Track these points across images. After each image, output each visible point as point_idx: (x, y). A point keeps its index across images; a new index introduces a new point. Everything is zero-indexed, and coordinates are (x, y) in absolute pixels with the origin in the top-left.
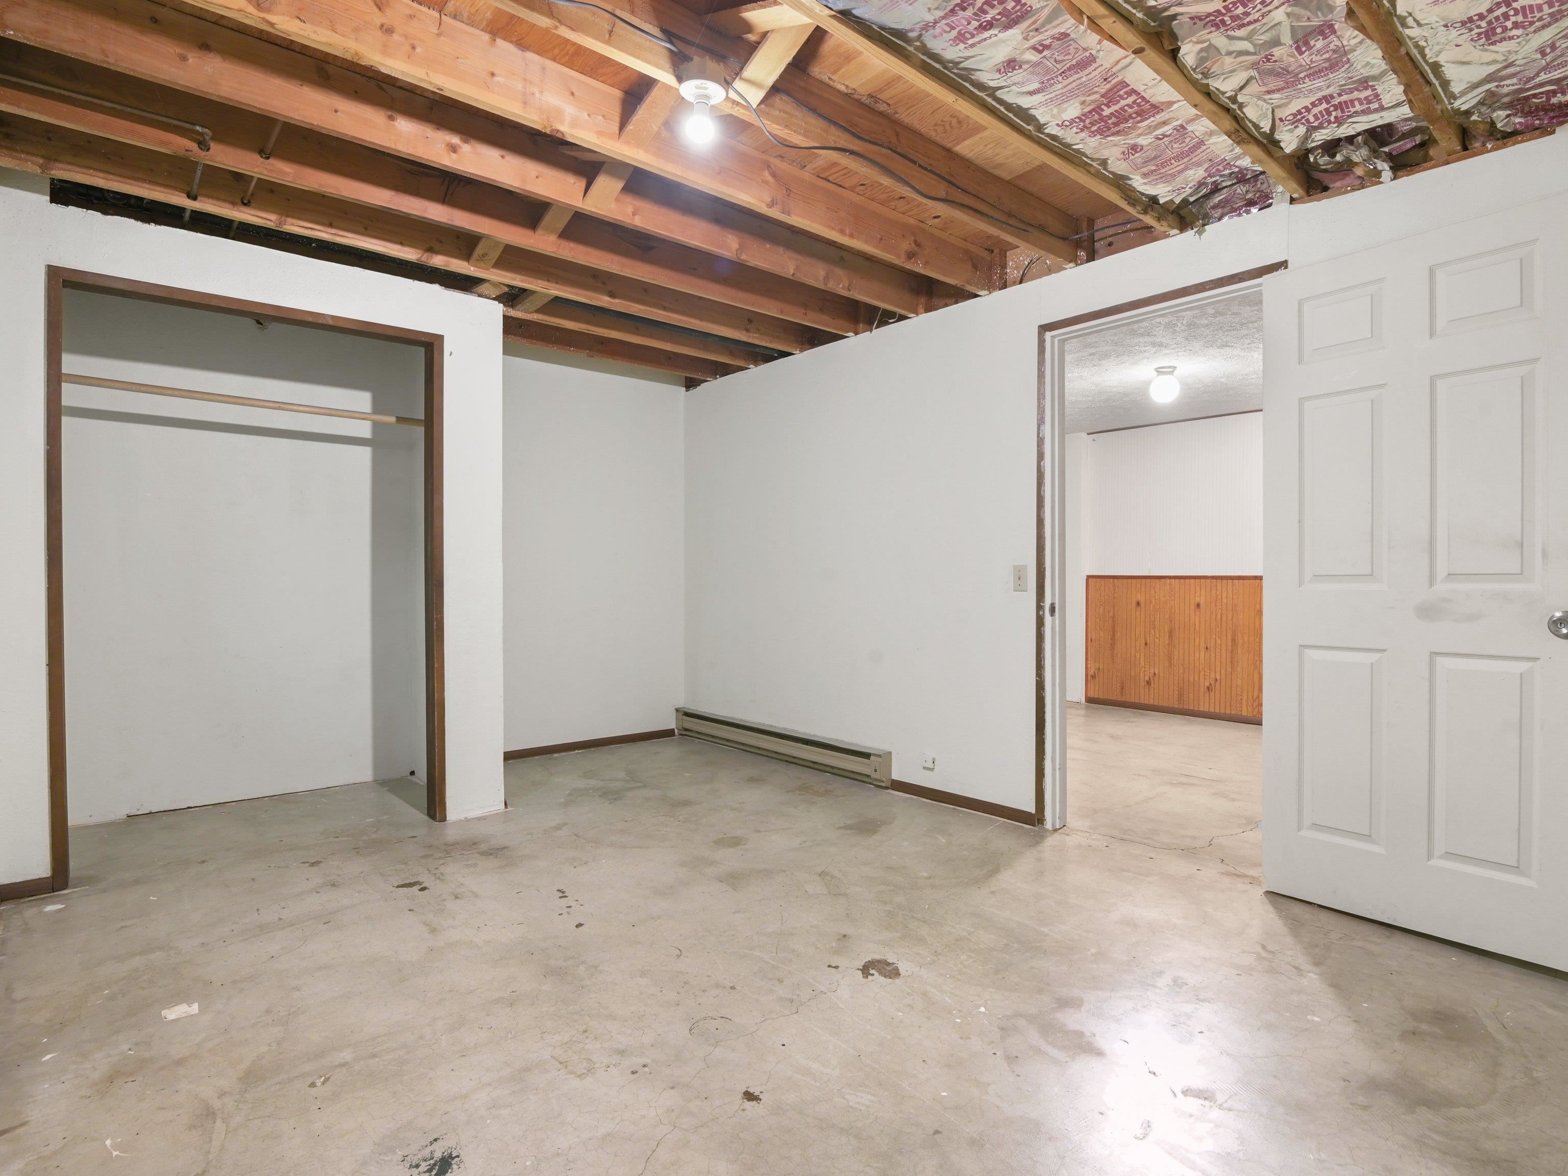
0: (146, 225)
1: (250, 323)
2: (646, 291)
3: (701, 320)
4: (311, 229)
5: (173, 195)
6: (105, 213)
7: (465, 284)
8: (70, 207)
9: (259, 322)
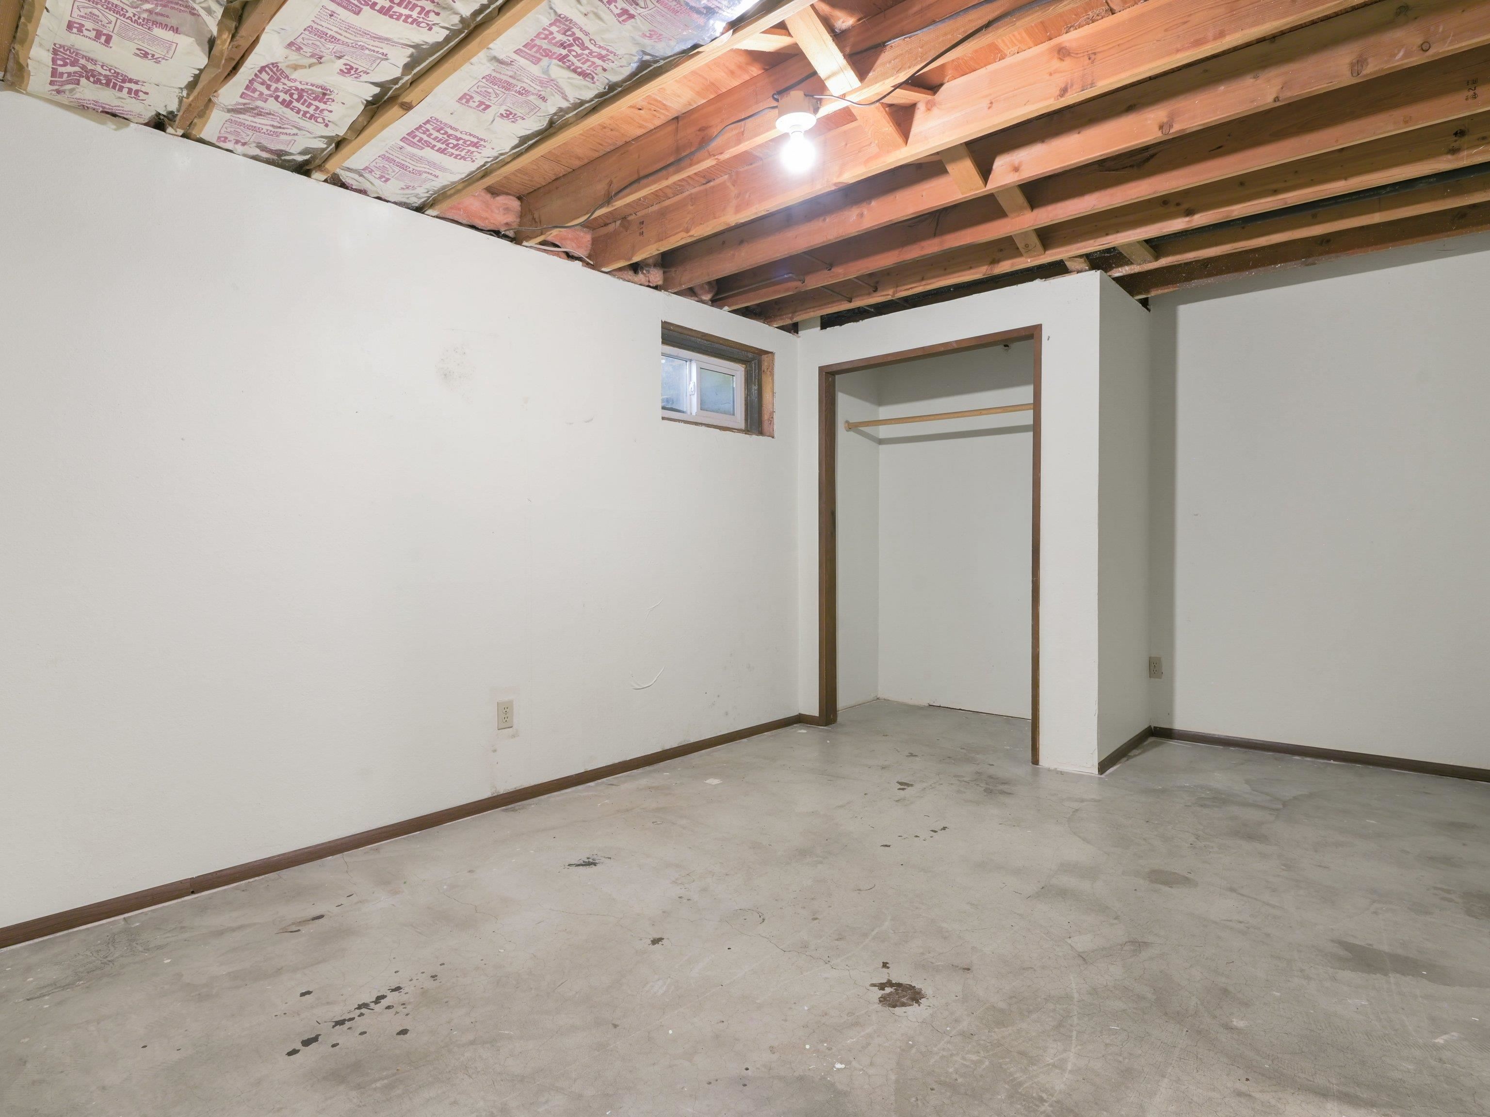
0: (858, 323)
1: (1000, 348)
2: (1242, 184)
3: (1346, 179)
4: (911, 288)
5: (841, 304)
6: (841, 324)
7: (1057, 269)
8: (827, 329)
9: (1005, 346)
